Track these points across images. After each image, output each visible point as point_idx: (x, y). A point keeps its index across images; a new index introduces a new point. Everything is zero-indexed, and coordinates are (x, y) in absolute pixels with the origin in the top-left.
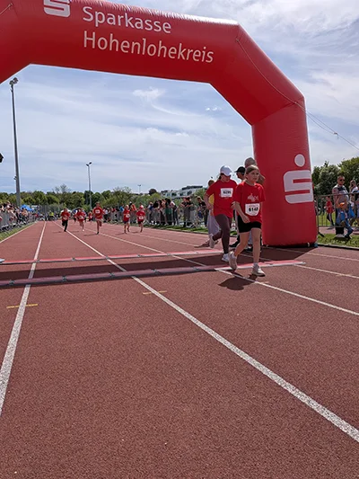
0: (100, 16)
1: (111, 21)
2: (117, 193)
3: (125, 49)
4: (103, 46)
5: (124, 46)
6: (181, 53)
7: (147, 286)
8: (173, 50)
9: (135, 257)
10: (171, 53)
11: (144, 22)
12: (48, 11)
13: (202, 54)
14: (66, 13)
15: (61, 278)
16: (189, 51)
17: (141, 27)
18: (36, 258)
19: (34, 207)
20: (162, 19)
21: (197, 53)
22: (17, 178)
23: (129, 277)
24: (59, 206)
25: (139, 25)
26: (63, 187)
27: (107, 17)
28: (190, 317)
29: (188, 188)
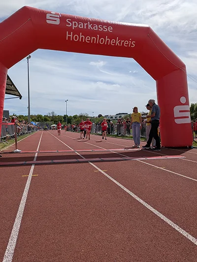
0: (75, 24)
1: (81, 26)
2: (81, 116)
3: (87, 40)
4: (76, 39)
5: (87, 39)
6: (117, 42)
7: (96, 167)
8: (113, 41)
9: (90, 151)
10: (112, 42)
11: (98, 27)
12: (48, 22)
13: (129, 43)
14: (58, 22)
15: (50, 161)
16: (122, 41)
17: (97, 29)
18: (37, 150)
19: (37, 123)
20: (108, 25)
21: (126, 42)
22: (29, 107)
23: (87, 162)
24: (50, 123)
25: (95, 28)
26: (53, 113)
27: (79, 24)
28: (120, 185)
29: (120, 114)
